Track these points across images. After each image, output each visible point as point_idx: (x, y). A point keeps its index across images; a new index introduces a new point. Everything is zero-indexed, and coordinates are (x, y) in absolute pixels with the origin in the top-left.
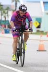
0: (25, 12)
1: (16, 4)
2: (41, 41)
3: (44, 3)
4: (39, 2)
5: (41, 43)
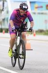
0: (26, 11)
1: (3, 4)
3: (31, 2)
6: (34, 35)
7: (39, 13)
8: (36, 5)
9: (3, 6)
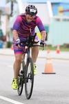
1: (12, 6)
2: (47, 59)
4: (45, 3)
5: (49, 62)
6: (58, 52)
7: (65, 20)
8: (61, 8)
9: (12, 9)
